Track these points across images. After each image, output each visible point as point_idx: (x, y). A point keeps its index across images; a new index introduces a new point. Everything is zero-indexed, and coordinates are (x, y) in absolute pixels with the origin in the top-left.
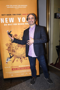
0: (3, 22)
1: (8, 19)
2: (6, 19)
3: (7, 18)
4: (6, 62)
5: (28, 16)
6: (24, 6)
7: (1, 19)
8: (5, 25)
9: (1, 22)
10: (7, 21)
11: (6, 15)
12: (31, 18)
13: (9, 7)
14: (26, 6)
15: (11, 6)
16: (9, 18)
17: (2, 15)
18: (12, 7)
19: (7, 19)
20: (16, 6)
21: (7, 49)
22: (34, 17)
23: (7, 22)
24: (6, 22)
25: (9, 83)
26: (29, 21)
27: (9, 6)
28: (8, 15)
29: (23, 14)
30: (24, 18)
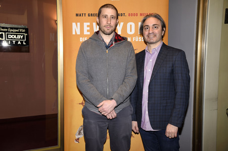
0: (78, 33)
1: (91, 27)
2: (86, 24)
3: (89, 24)
4: (77, 138)
5: (144, 21)
7: (74, 24)
9: (74, 33)
11: (87, 15)
16: (94, 24)
17: (77, 15)
19: (88, 26)
21: (82, 104)
22: (159, 23)
23: (89, 33)
24: (86, 33)
26: (146, 33)
28: (92, 14)
29: (129, 14)
30: (133, 24)
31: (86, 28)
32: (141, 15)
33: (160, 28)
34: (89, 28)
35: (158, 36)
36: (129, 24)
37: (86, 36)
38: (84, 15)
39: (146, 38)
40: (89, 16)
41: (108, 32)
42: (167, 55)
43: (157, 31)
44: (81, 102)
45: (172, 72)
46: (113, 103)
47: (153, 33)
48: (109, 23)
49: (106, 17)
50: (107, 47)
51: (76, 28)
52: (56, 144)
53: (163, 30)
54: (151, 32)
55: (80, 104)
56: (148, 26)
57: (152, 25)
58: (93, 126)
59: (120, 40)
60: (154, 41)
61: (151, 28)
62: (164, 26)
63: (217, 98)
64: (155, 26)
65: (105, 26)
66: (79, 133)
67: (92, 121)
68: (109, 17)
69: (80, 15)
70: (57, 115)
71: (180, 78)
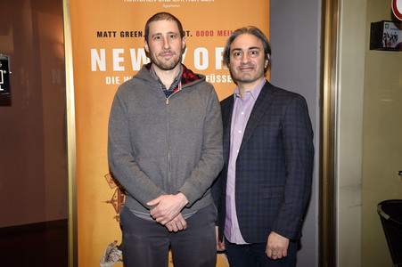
0: (103, 68)
1: (127, 56)
2: (116, 52)
3: (122, 51)
7: (94, 52)
8: (108, 80)
9: (94, 68)
10: (121, 64)
11: (118, 34)
12: (245, 48)
16: (132, 51)
17: (99, 34)
19: (120, 55)
21: (112, 202)
22: (260, 44)
23: (122, 69)
24: (117, 68)
26: (236, 62)
28: (127, 33)
29: (198, 33)
30: (205, 52)
31: (117, 60)
32: (220, 33)
33: (261, 54)
34: (122, 60)
35: (258, 68)
36: (197, 52)
37: (118, 73)
38: (112, 34)
39: (236, 71)
40: (122, 36)
41: (168, 63)
42: (271, 104)
43: (257, 60)
44: (110, 199)
45: (281, 135)
47: (249, 63)
48: (167, 47)
49: (159, 37)
50: (168, 93)
51: (97, 60)
53: (266, 58)
54: (246, 61)
55: (108, 202)
56: (240, 49)
57: (248, 47)
58: (140, 245)
59: (192, 80)
60: (252, 78)
61: (245, 53)
62: (268, 51)
63: (361, 185)
64: (252, 50)
65: (160, 55)
67: (139, 237)
68: (165, 36)
69: (105, 35)
71: (294, 146)
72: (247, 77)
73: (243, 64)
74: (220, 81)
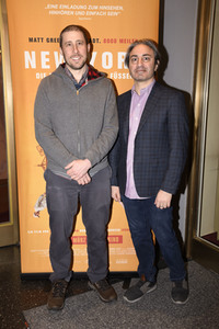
0: (34, 66)
1: (51, 57)
2: (44, 54)
3: (48, 53)
4: (36, 210)
5: (131, 49)
6: (111, 8)
7: (27, 53)
9: (27, 66)
11: (45, 40)
12: (140, 55)
13: (55, 13)
14: (117, 8)
15: (66, 7)
17: (31, 40)
18: (65, 12)
19: (47, 57)
20: (81, 7)
21: (42, 165)
22: (151, 52)
23: (48, 67)
24: (44, 66)
25: (40, 289)
27: (56, 7)
28: (52, 39)
29: (105, 40)
30: (110, 55)
31: (44, 60)
32: (121, 41)
33: (152, 60)
34: (48, 60)
36: (104, 54)
37: (45, 70)
38: (40, 40)
39: (133, 73)
40: (48, 41)
44: (40, 164)
46: (86, 164)
47: (143, 67)
48: (76, 52)
49: (70, 44)
50: (78, 87)
51: (29, 59)
52: (8, 220)
54: (140, 65)
55: (39, 166)
56: (136, 56)
57: (142, 55)
58: (60, 194)
59: (95, 77)
60: (145, 78)
61: (140, 59)
62: (157, 57)
64: (146, 57)
65: (71, 57)
66: (40, 205)
67: (59, 188)
68: (74, 44)
69: (35, 40)
70: (6, 181)
72: (141, 77)
73: (138, 68)
74: (121, 78)
